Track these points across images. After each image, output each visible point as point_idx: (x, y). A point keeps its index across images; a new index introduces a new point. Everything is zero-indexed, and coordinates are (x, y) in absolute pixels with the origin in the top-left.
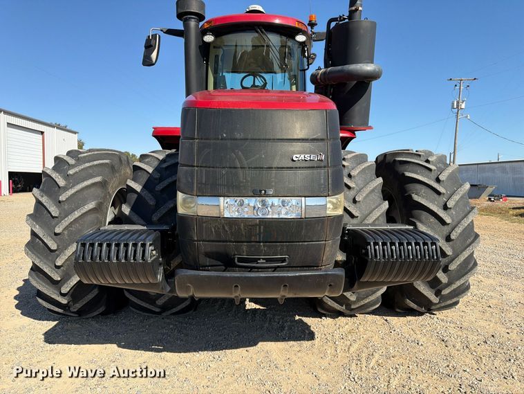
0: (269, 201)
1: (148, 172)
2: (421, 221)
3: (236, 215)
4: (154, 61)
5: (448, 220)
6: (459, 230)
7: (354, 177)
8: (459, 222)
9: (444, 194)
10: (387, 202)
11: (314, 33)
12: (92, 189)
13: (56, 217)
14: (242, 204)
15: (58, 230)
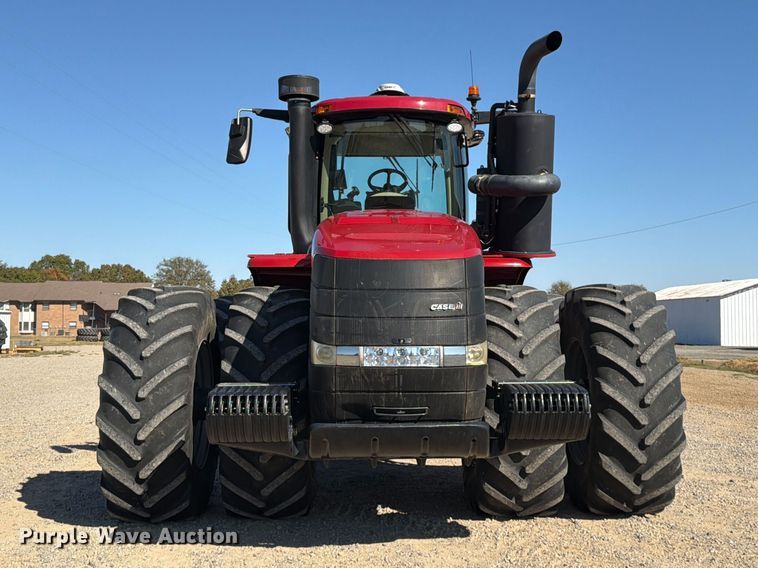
0: (409, 350)
1: (251, 319)
2: (607, 382)
3: (375, 364)
4: (244, 157)
5: (641, 380)
6: (656, 392)
7: (522, 323)
8: (656, 382)
9: (637, 346)
10: (563, 356)
11: (475, 113)
12: (181, 342)
13: (139, 378)
14: (381, 353)
15: (141, 394)
